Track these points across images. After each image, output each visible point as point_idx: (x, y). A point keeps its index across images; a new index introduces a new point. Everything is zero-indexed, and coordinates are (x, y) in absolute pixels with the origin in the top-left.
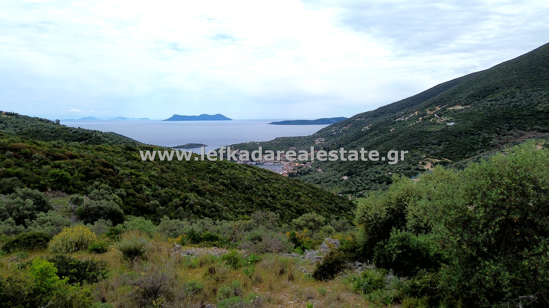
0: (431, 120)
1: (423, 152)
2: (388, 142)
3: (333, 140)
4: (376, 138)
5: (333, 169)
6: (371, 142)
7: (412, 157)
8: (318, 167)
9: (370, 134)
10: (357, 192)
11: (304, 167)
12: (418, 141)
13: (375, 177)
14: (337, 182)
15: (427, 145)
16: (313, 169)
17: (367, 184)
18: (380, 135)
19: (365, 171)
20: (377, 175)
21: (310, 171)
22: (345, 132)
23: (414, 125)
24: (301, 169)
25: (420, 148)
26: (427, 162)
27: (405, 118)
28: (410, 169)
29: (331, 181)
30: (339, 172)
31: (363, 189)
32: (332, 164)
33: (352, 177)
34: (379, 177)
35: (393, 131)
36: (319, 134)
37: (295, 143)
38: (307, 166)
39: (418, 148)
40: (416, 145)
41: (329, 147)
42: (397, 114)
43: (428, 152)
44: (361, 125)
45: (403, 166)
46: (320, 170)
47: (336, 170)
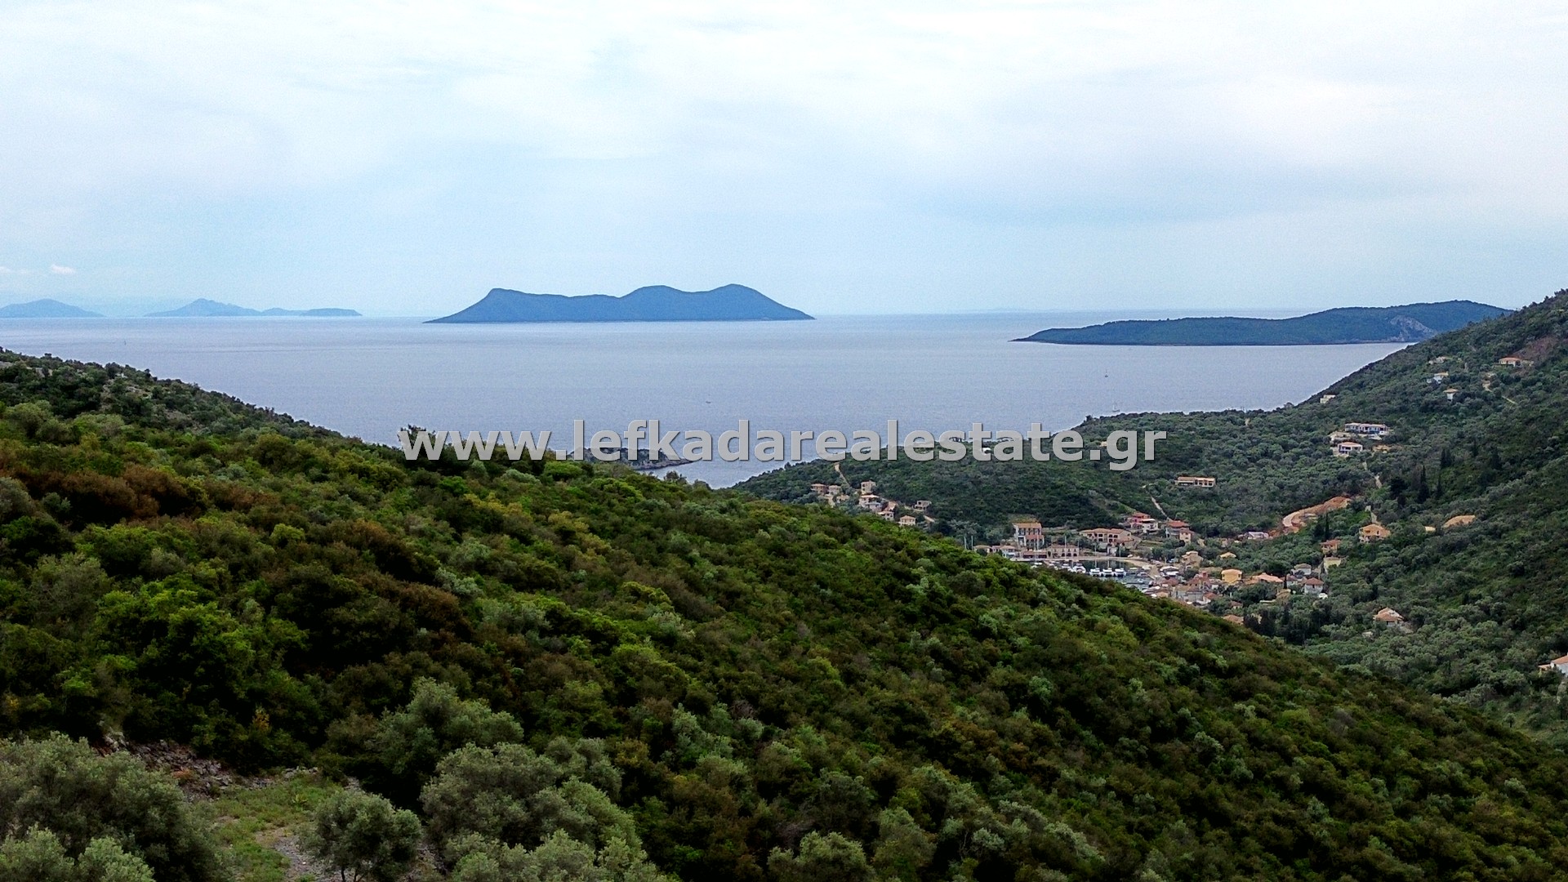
3: (1441, 435)
5: (1476, 609)
8: (1374, 595)
11: (1284, 595)
14: (1514, 688)
16: (1343, 605)
21: (1324, 616)
22: (1511, 388)
24: (1264, 604)
29: (1472, 682)
30: (1519, 627)
32: (1461, 581)
36: (1349, 399)
37: (1208, 450)
38: (1298, 590)
41: (1423, 478)
46: (1388, 613)
47: (1499, 616)
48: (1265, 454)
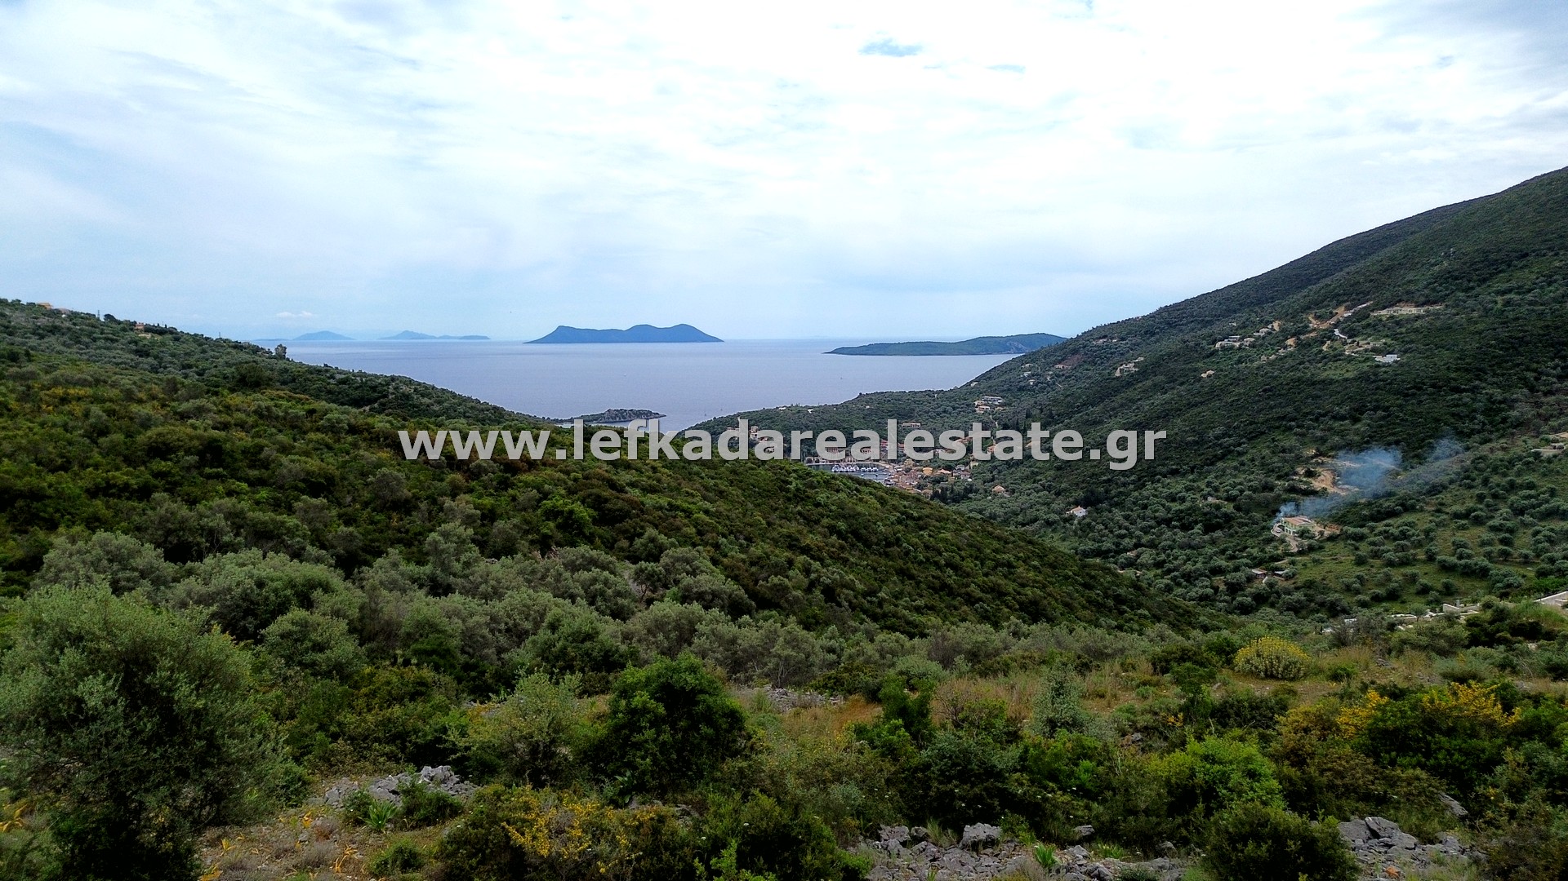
0: (1324, 348)
1: (1306, 440)
2: (1199, 410)
3: (1027, 402)
4: (1159, 399)
5: (1038, 486)
6: (1147, 408)
7: (1273, 453)
8: (993, 480)
9: (1140, 385)
10: (1118, 552)
11: (952, 479)
12: (1289, 409)
13: (1169, 510)
14: (1054, 522)
15: (1317, 420)
16: (979, 485)
17: (1146, 531)
18: (1173, 388)
19: (1136, 494)
20: (1175, 506)
21: (970, 490)
22: (1060, 379)
23: (1274, 361)
24: (942, 484)
25: (1298, 427)
26: (1319, 469)
27: (1242, 339)
28: (1271, 489)
29: (1036, 520)
30: (1058, 494)
31: (1136, 546)
32: (1033, 472)
33: (1098, 511)
34: (1181, 511)
35: (1209, 376)
36: (983, 385)
37: (917, 409)
38: (958, 477)
39: (1290, 428)
40: (1283, 418)
41: (1018, 423)
42: (1216, 328)
43: (1323, 440)
44: (1108, 359)
45: (1250, 481)
46: (999, 488)
47: (1049, 488)
48: (945, 412)
